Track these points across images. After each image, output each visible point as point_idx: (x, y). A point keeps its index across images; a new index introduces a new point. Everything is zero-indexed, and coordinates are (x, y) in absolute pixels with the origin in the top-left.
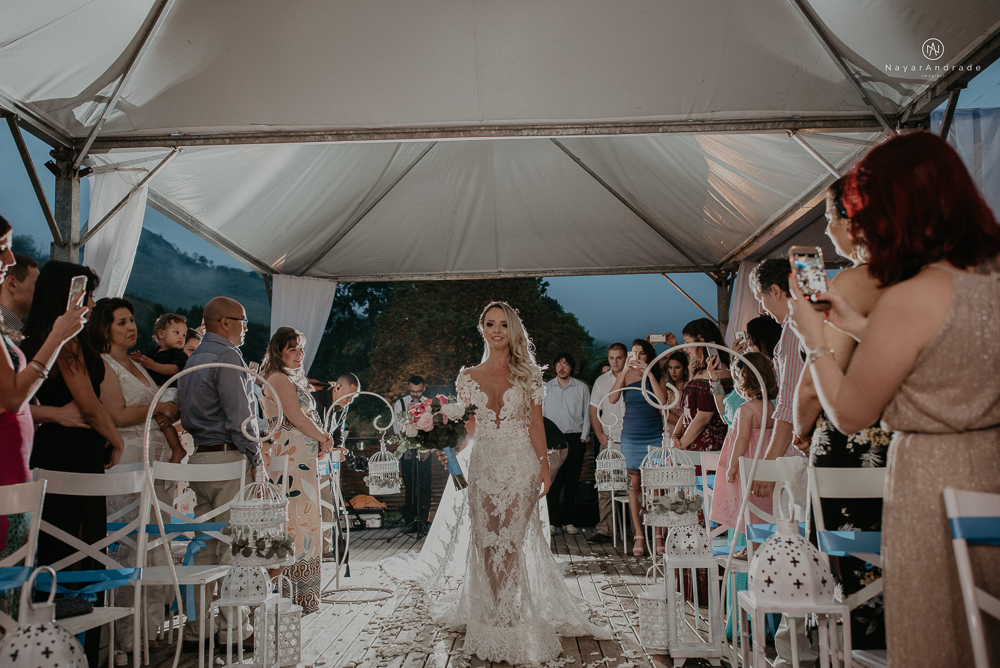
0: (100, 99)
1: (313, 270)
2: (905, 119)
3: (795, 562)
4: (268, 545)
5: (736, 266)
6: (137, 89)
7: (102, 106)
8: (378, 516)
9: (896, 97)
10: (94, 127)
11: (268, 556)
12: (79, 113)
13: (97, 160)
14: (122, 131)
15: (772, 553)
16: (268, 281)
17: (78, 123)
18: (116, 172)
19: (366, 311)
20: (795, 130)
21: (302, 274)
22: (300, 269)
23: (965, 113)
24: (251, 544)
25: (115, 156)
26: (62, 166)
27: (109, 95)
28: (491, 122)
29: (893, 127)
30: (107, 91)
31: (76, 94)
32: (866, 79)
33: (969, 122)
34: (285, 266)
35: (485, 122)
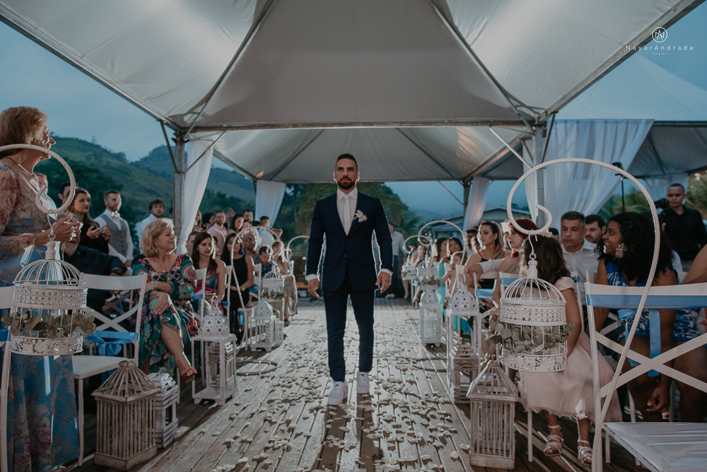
0: (195, 113)
1: (276, 178)
2: (536, 123)
3: (464, 299)
4: (276, 295)
5: (472, 178)
6: (211, 109)
7: (195, 115)
8: (305, 291)
9: (532, 114)
10: (193, 123)
11: (276, 298)
12: (186, 118)
13: (191, 136)
14: (203, 124)
15: (458, 296)
16: (255, 182)
17: (185, 123)
18: (199, 141)
19: (292, 192)
20: (490, 126)
21: (270, 180)
22: (270, 177)
23: (561, 121)
24: (269, 294)
25: (199, 134)
26: (178, 139)
27: (199, 111)
28: (360, 121)
29: (532, 126)
30: (198, 110)
31: (185, 112)
32: (518, 106)
33: (563, 125)
34: (262, 176)
35: (358, 121)
